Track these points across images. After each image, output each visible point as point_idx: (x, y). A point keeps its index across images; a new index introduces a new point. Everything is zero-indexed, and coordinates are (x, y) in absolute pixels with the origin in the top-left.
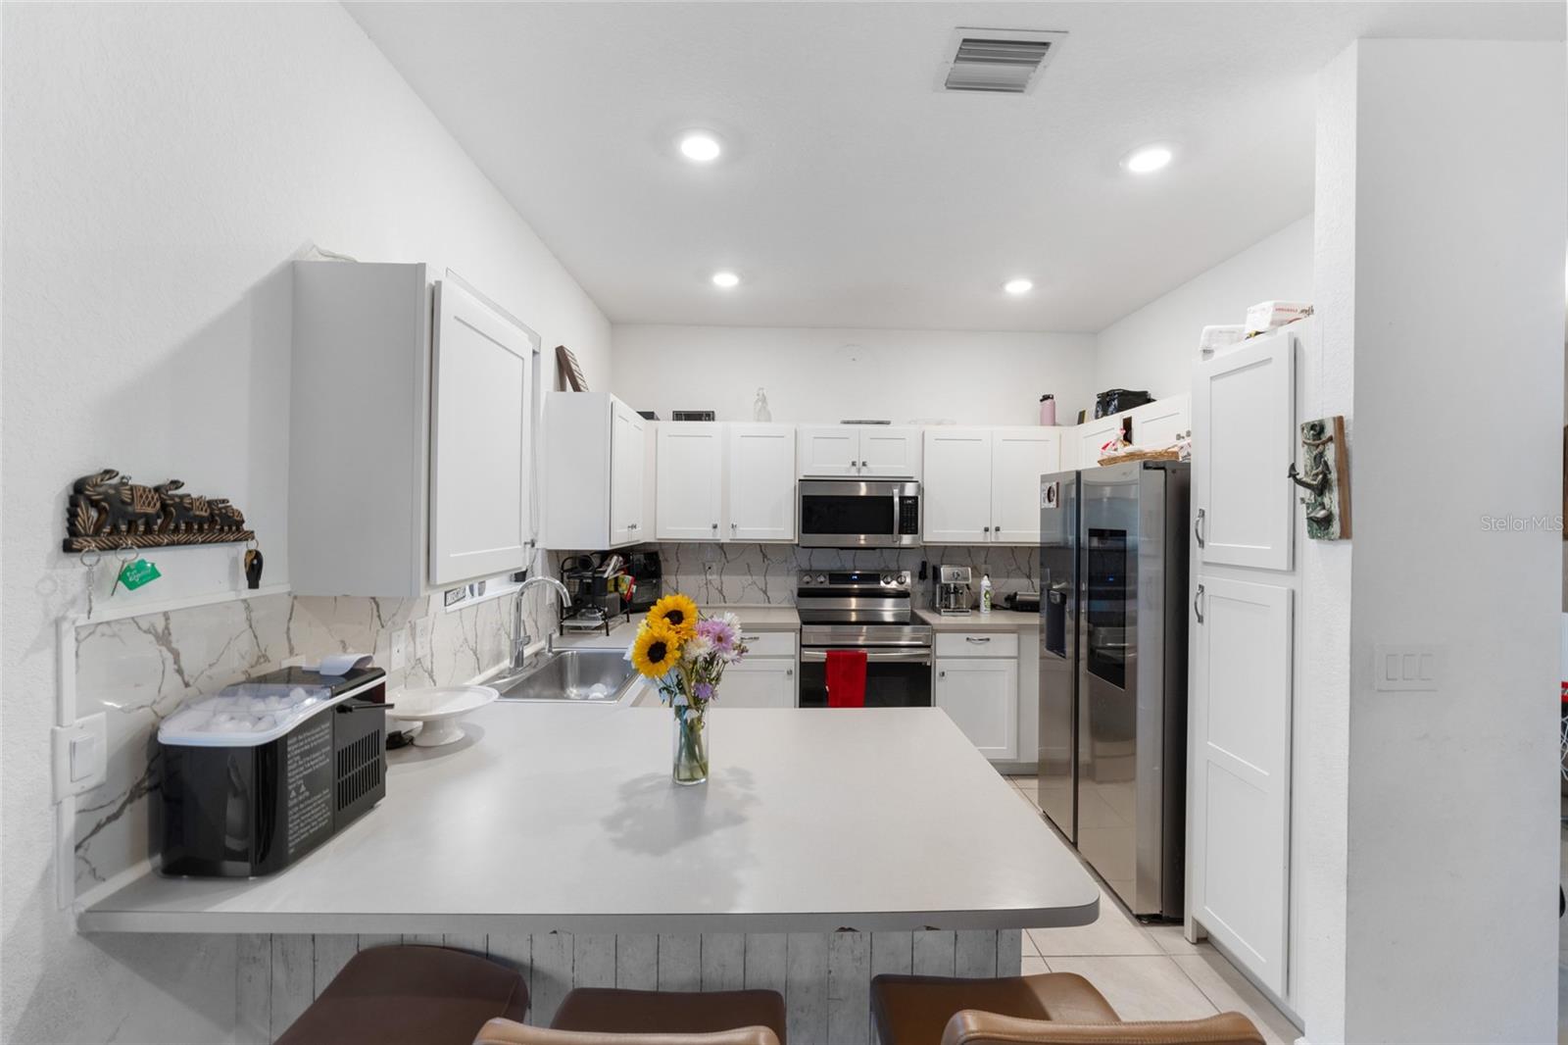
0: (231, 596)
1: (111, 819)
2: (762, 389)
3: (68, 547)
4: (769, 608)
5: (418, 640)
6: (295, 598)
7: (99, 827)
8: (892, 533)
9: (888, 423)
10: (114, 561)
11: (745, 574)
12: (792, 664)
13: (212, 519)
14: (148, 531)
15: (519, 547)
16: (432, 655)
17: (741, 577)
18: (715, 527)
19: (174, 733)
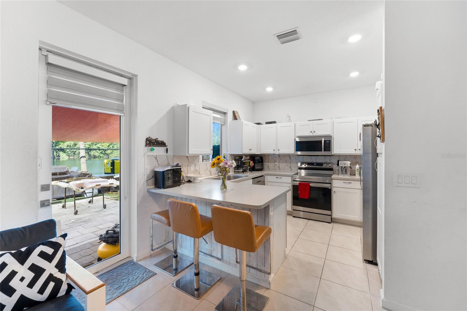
0: (164, 154)
1: (150, 179)
2: (288, 114)
3: (146, 146)
4: (292, 172)
5: (196, 166)
6: (174, 156)
7: (149, 180)
8: (322, 151)
9: (322, 119)
10: (150, 148)
11: (285, 163)
12: (290, 185)
13: (162, 143)
14: (154, 144)
15: (209, 150)
16: (200, 170)
17: (284, 164)
18: (274, 150)
19: (156, 170)
